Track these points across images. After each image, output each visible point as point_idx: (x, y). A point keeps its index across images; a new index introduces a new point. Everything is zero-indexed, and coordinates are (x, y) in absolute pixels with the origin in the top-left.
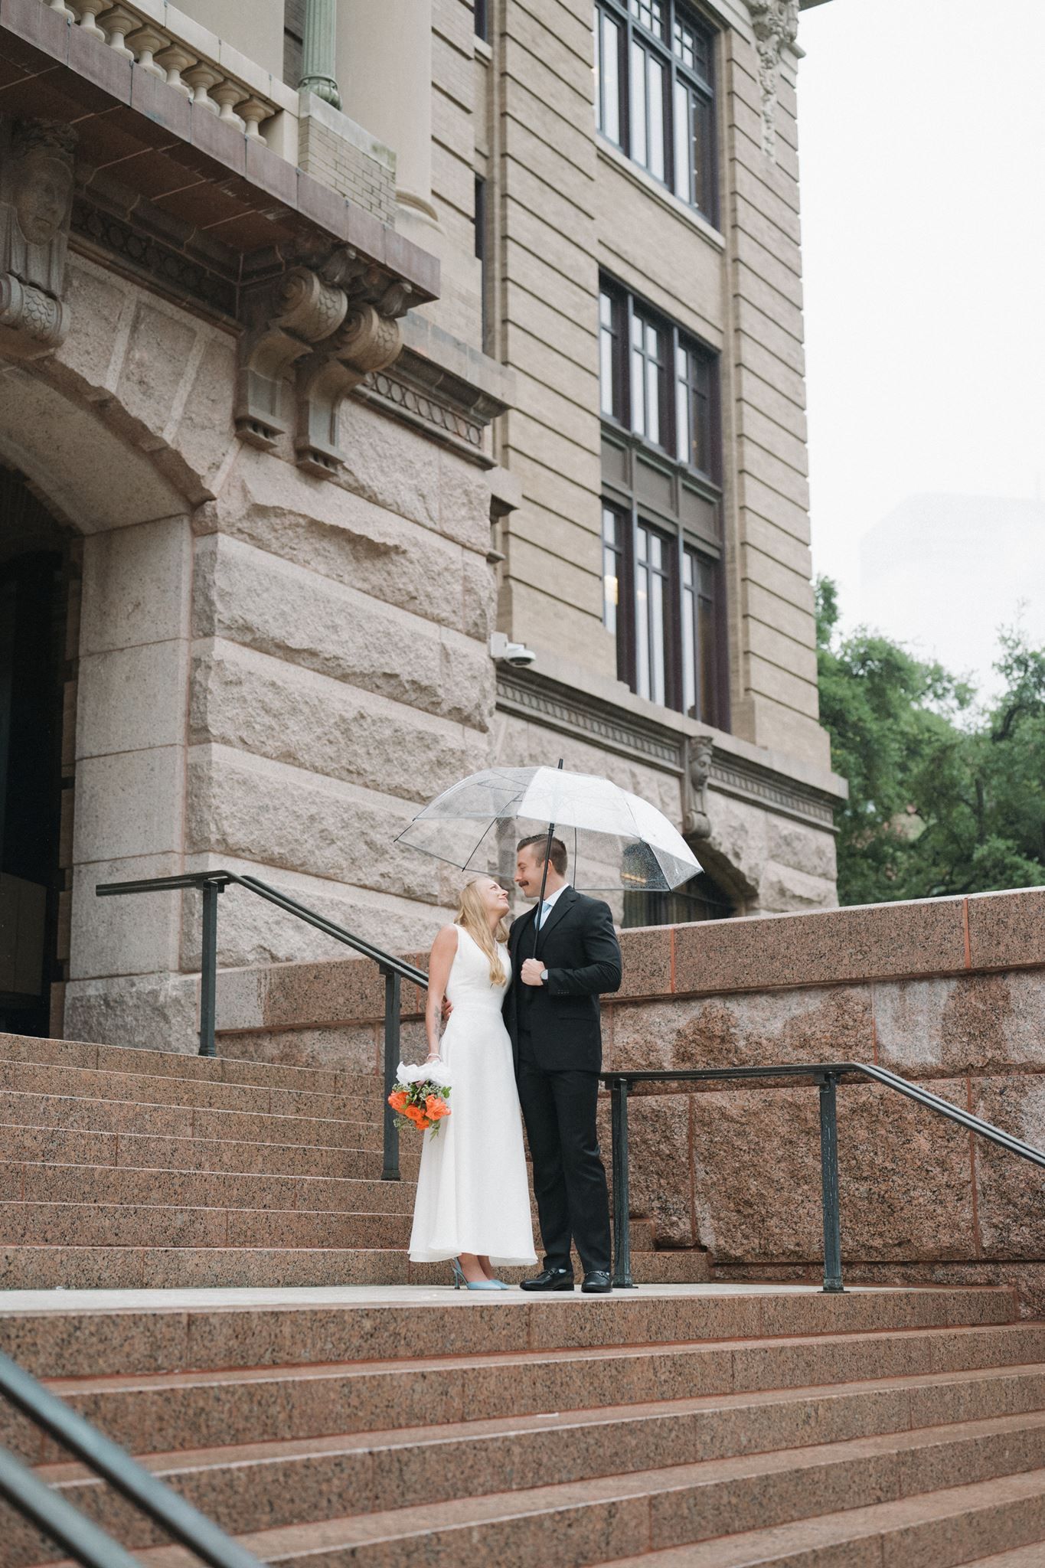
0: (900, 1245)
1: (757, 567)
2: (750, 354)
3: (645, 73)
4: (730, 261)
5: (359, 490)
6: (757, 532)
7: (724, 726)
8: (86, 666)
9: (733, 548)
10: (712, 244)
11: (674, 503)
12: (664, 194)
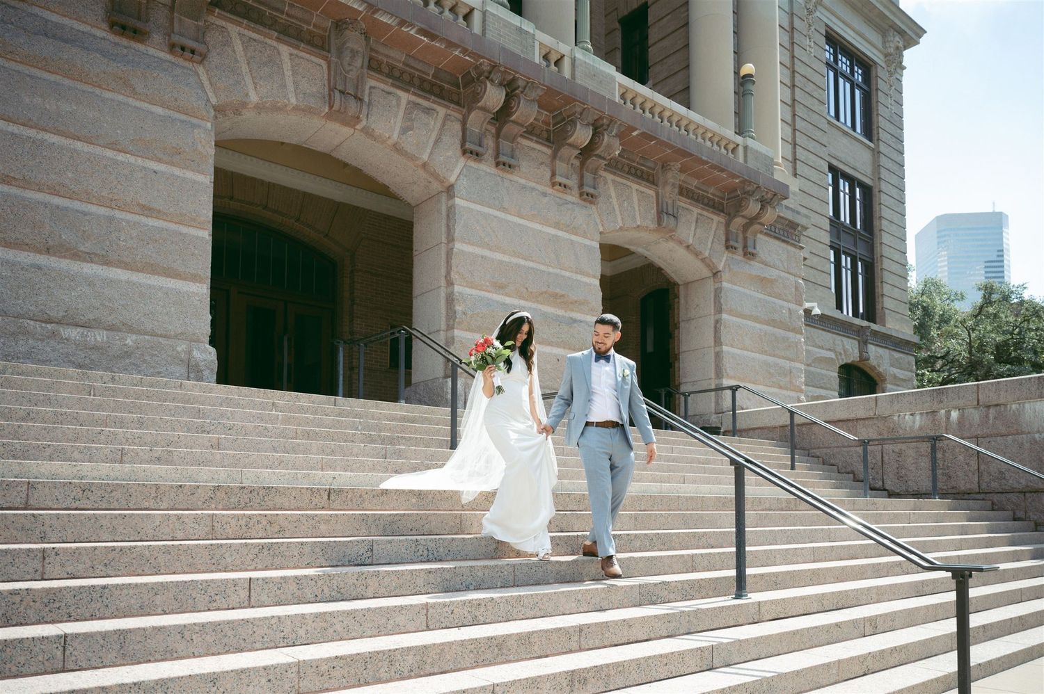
0: (953, 488)
1: (886, 264)
2: (884, 186)
3: (845, 88)
4: (876, 153)
5: (763, 263)
6: (886, 251)
7: (875, 322)
8: (682, 325)
9: (877, 258)
10: (869, 147)
11: (855, 245)
12: (852, 132)
